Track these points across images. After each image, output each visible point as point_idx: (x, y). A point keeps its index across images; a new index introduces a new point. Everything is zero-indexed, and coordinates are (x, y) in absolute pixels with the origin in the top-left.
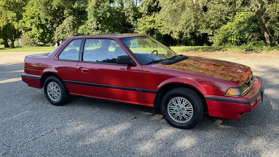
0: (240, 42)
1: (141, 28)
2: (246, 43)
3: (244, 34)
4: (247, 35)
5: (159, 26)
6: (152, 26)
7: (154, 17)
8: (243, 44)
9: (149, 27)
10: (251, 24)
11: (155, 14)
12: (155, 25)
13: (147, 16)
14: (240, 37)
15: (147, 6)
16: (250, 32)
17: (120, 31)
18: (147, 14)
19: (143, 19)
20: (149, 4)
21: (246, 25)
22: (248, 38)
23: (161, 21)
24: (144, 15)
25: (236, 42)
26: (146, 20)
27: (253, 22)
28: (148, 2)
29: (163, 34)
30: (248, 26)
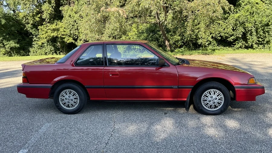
1: (44, 36)
5: (62, 34)
6: (55, 34)
7: (56, 25)
9: (52, 34)
10: (150, 34)
11: (57, 23)
12: (58, 33)
13: (49, 24)
15: (49, 14)
16: (150, 40)
17: (17, 39)
18: (49, 22)
19: (44, 27)
20: (51, 12)
21: (145, 35)
23: (65, 29)
24: (45, 23)
26: (48, 28)
27: (151, 32)
28: (49, 10)
29: (68, 42)
30: (147, 36)
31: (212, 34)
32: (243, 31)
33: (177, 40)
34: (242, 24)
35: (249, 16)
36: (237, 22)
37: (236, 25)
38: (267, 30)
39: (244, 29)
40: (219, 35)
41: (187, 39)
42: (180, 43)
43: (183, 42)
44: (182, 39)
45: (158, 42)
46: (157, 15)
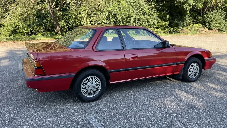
0: (30, 33)
2: (34, 34)
3: (33, 27)
4: (35, 28)
8: (33, 35)
14: (31, 29)
16: (38, 25)
22: (36, 30)
25: (27, 33)
31: (91, 22)
32: (115, 20)
33: (63, 26)
34: (113, 16)
35: (118, 10)
36: (110, 14)
37: (109, 16)
38: (129, 20)
39: (115, 19)
40: (97, 23)
41: (72, 25)
42: (66, 28)
43: (68, 28)
44: (67, 25)
45: (45, 27)
46: (49, 3)
